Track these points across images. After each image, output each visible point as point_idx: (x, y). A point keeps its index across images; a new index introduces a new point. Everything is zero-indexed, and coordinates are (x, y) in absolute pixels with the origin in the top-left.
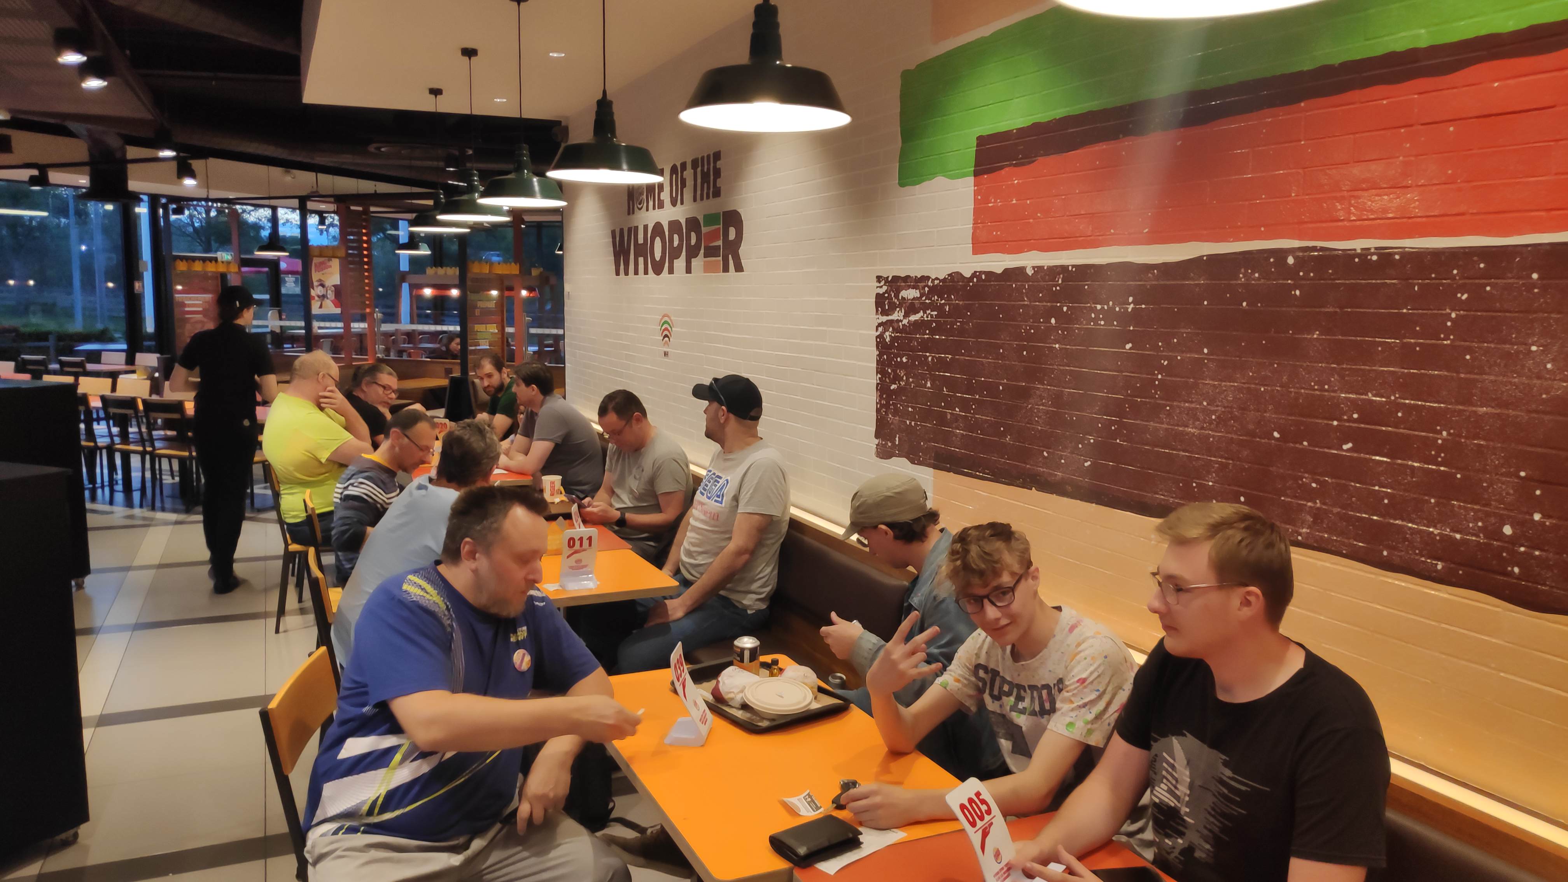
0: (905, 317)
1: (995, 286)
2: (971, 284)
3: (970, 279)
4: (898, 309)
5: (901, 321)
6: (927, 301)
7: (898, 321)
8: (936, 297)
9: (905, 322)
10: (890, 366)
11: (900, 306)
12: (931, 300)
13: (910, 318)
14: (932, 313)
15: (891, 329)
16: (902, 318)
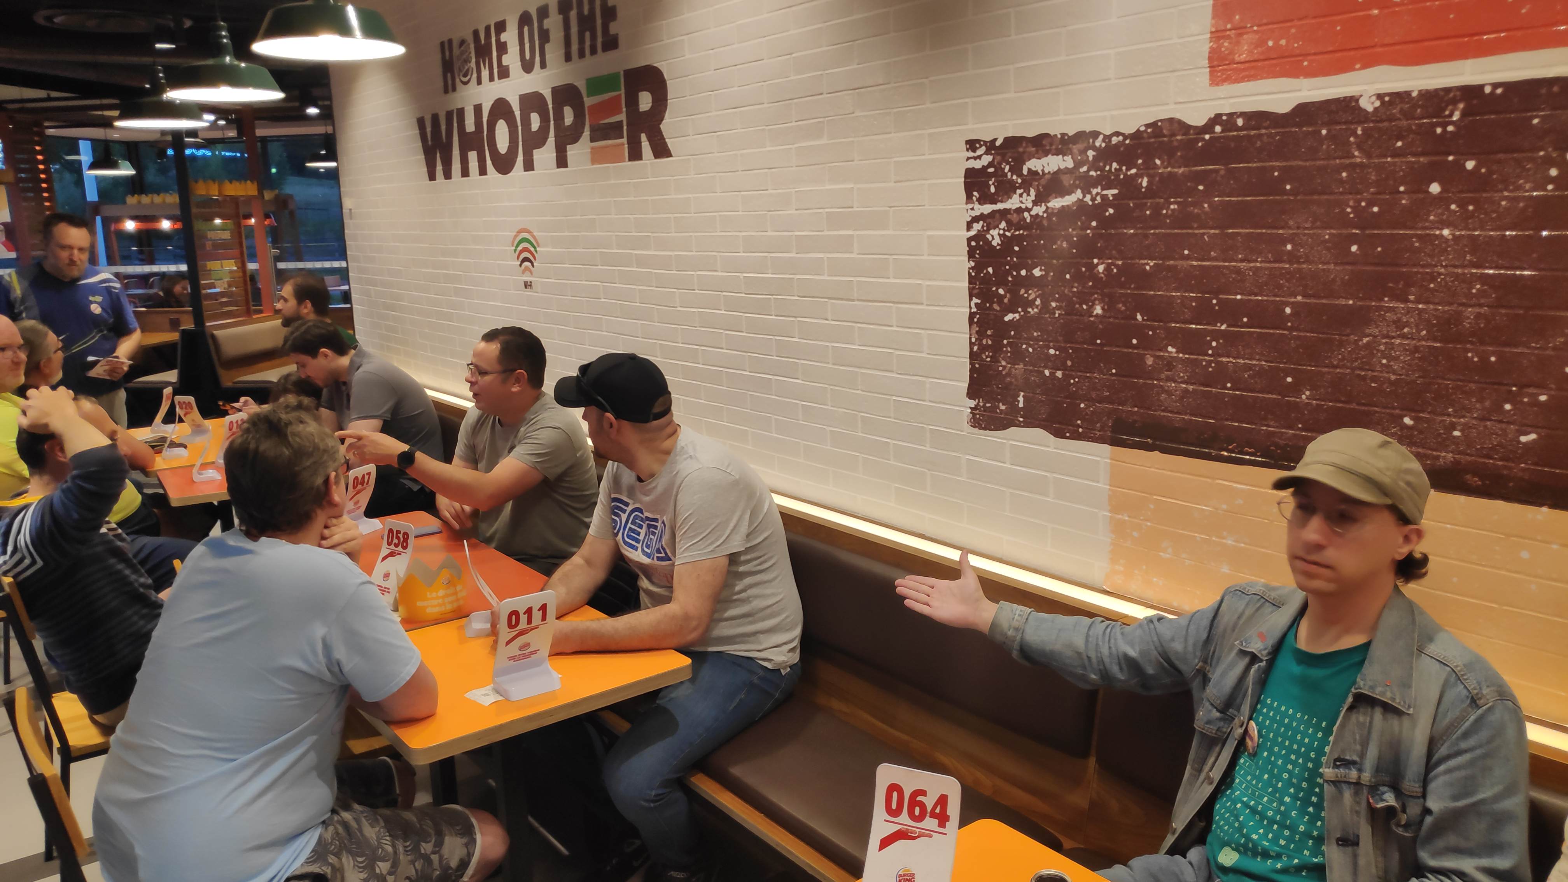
0: (1035, 203)
1: (1270, 136)
2: (1207, 137)
3: (1208, 127)
4: (1019, 191)
5: (1028, 210)
6: (1093, 173)
7: (1019, 211)
8: (1115, 165)
9: (1039, 210)
10: (1002, 283)
11: (1026, 186)
12: (1102, 170)
13: (1050, 205)
14: (1105, 192)
15: (1003, 225)
16: (1030, 205)
